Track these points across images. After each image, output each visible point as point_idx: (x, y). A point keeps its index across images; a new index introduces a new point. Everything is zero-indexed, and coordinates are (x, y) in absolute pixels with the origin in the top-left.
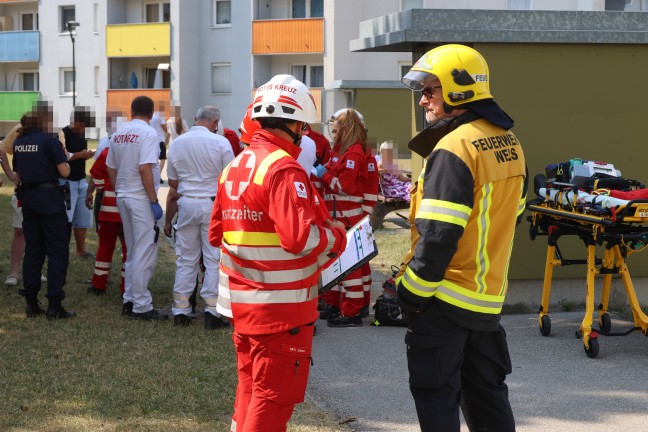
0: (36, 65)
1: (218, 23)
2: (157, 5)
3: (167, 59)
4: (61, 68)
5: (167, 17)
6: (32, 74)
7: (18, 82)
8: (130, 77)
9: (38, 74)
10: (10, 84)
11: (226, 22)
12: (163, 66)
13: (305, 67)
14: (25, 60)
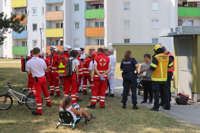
0: (26, 39)
1: (75, 28)
2: (59, 24)
3: (62, 38)
4: (33, 40)
5: (62, 27)
6: (25, 42)
7: (21, 44)
8: (52, 42)
9: (27, 42)
10: (19, 44)
11: (78, 28)
12: (61, 40)
13: (99, 40)
14: (23, 38)
